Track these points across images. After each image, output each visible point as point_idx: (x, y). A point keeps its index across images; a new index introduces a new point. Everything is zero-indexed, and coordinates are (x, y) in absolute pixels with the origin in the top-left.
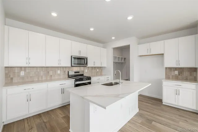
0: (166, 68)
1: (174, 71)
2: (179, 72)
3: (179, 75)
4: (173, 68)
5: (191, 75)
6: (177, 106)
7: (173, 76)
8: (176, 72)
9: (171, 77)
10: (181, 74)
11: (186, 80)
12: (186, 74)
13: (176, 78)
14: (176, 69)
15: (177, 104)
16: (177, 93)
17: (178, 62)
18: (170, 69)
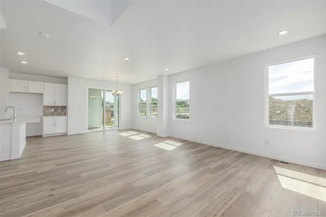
0: (44, 106)
1: (51, 109)
3: (55, 112)
4: (50, 106)
5: (62, 112)
7: (50, 113)
8: (53, 110)
9: (48, 114)
12: (59, 111)
13: (53, 114)
14: (52, 107)
15: (54, 133)
16: (55, 125)
17: (55, 101)
18: (48, 107)
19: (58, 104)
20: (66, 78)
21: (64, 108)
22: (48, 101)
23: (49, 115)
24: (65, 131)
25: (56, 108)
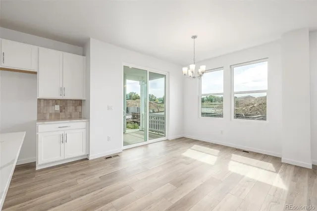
0: (39, 100)
1: (53, 105)
2: (60, 107)
3: (61, 111)
4: (52, 100)
5: (76, 110)
6: (64, 160)
7: (51, 114)
8: (57, 108)
9: (48, 117)
10: (63, 111)
11: (70, 118)
12: (70, 109)
13: (57, 117)
14: (56, 101)
15: (62, 158)
16: (63, 139)
17: (62, 89)
18: (47, 101)
19: (68, 96)
21: (79, 103)
22: (48, 89)
23: (51, 120)
25: (64, 103)
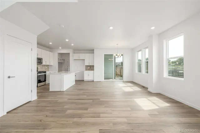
0: (86, 66)
5: (93, 68)
8: (89, 67)
20: (93, 50)
22: (87, 63)
23: (87, 70)
24: (93, 79)
